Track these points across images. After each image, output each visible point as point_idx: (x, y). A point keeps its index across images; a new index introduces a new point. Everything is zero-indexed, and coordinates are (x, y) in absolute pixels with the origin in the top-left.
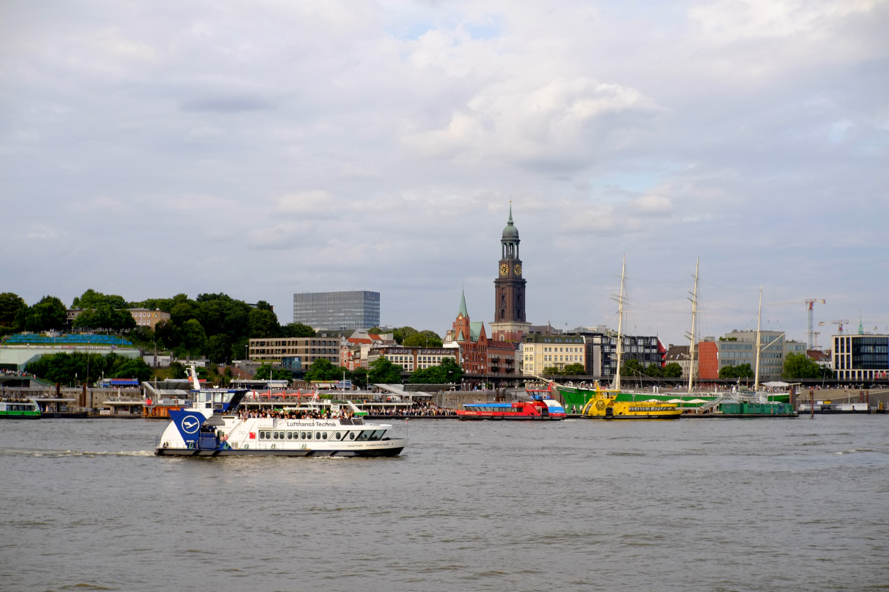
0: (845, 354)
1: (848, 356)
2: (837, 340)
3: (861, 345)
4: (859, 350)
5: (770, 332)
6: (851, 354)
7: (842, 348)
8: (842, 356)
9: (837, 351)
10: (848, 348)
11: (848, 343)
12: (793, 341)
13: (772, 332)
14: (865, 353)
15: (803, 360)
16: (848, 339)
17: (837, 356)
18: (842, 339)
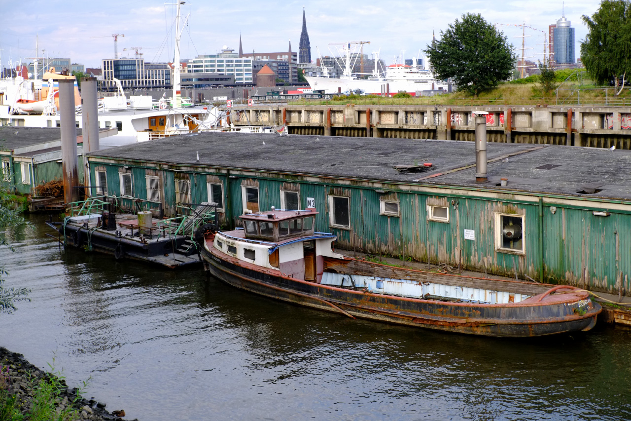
0: (110, 71)
1: (112, 72)
2: (105, 62)
3: (119, 65)
4: (118, 68)
5: (61, 59)
6: (113, 71)
7: (108, 67)
8: (108, 72)
9: (105, 69)
10: (111, 67)
11: (111, 64)
12: (76, 64)
13: (63, 59)
14: (121, 70)
15: (81, 76)
16: (111, 62)
17: (105, 72)
18: (108, 62)
